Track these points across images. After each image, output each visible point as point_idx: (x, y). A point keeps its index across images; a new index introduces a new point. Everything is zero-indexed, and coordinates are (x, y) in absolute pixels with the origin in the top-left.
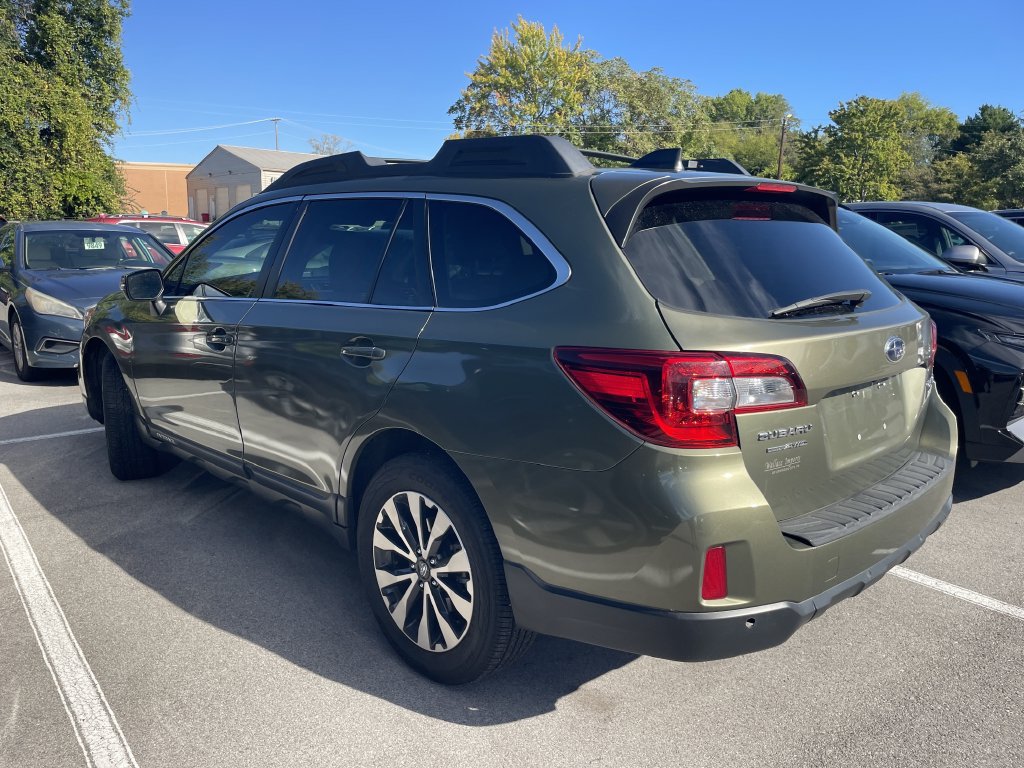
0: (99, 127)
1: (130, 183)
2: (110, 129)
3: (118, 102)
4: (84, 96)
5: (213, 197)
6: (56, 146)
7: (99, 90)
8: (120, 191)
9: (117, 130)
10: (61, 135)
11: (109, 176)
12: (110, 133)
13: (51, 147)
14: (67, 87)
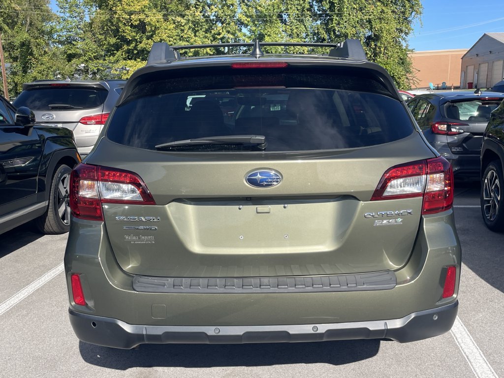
0: (401, 31)
1: (415, 66)
2: (407, 31)
3: (414, 13)
4: (393, 12)
5: (477, 70)
6: (373, 46)
7: (402, 6)
8: (408, 71)
9: (411, 31)
10: (377, 38)
11: (402, 62)
12: (406, 34)
13: (370, 47)
14: (384, 8)
